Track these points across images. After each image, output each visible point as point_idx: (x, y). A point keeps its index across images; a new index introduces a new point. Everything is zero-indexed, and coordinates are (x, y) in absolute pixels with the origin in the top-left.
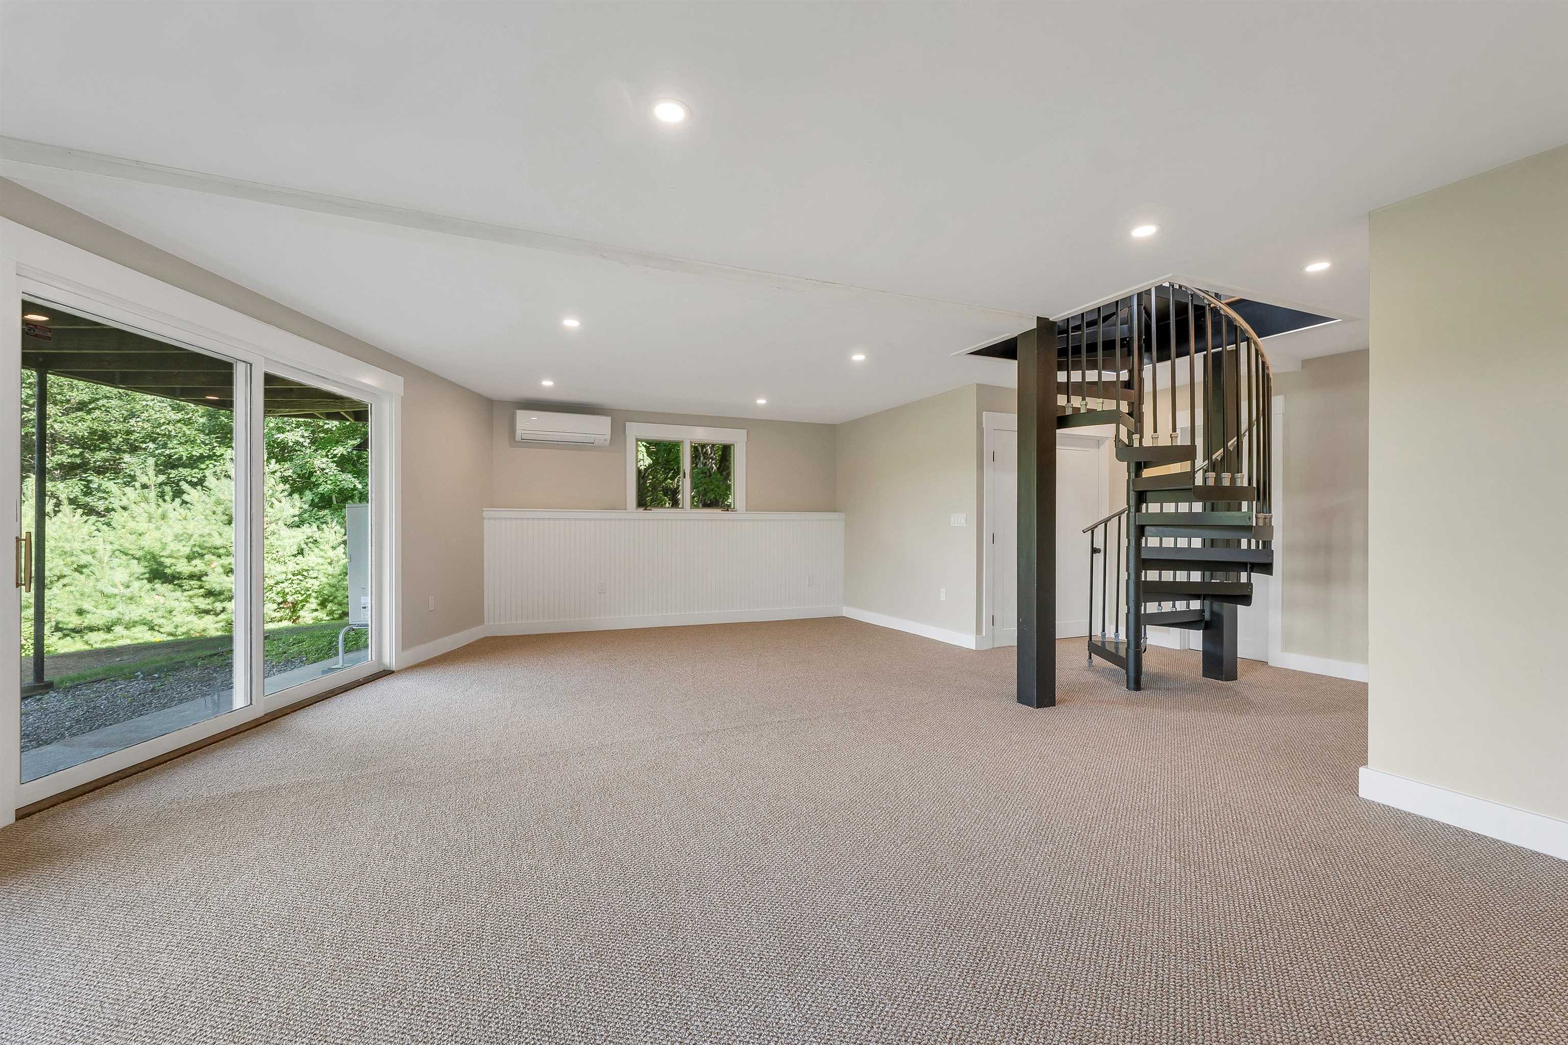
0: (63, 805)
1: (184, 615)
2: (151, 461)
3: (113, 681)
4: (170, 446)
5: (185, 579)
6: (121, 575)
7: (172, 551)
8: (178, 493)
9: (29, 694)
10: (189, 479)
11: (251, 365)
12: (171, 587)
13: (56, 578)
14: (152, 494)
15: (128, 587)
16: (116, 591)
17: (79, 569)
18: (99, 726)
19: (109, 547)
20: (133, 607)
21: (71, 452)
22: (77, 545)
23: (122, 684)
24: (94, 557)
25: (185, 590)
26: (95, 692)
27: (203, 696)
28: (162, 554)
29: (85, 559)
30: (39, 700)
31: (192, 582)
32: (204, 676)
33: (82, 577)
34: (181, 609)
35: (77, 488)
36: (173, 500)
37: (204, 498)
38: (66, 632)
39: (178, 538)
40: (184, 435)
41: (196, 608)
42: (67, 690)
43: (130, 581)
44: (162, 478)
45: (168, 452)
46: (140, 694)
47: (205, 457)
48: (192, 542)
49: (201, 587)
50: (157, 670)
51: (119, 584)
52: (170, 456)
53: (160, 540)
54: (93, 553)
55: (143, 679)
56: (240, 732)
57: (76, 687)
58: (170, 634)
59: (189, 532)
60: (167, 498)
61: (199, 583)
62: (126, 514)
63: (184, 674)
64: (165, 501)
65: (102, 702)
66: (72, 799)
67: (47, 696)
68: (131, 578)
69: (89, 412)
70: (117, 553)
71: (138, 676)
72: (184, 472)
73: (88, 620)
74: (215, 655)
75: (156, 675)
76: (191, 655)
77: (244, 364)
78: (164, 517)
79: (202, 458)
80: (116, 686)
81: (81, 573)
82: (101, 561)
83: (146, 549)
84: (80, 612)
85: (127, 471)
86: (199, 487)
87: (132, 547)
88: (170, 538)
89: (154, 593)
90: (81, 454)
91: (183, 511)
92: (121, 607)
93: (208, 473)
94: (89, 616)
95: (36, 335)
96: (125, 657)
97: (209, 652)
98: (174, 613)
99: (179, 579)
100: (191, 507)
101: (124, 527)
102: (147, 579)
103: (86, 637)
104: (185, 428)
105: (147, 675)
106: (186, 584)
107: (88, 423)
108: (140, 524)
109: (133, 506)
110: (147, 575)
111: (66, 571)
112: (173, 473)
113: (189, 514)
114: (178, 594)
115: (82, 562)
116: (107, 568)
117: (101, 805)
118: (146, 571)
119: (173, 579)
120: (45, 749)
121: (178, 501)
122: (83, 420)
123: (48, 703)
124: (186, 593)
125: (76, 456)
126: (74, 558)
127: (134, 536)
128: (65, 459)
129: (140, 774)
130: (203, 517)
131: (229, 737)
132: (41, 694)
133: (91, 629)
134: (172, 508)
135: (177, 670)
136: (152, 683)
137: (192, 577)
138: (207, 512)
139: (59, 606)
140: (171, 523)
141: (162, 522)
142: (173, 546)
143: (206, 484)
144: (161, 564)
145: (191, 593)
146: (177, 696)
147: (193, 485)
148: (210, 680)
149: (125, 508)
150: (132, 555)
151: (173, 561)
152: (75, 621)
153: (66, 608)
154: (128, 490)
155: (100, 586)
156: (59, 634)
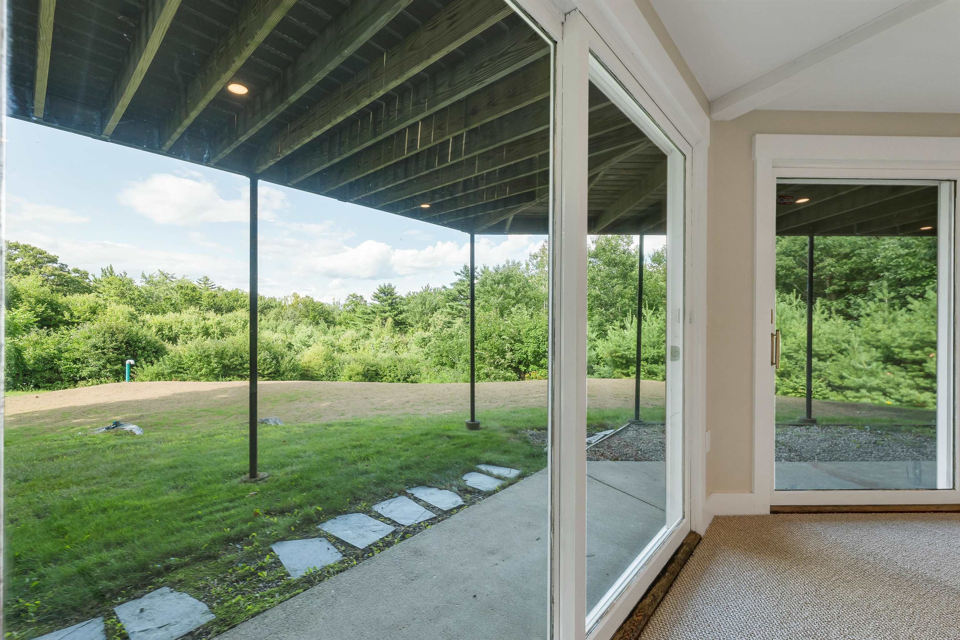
0: (797, 515)
1: (908, 389)
2: (885, 284)
3: (851, 428)
4: (899, 272)
5: (909, 363)
6: (865, 357)
7: (900, 343)
8: (905, 304)
9: (803, 424)
10: (913, 293)
11: (955, 181)
12: (898, 368)
13: (828, 356)
14: (886, 305)
15: (869, 365)
16: (862, 367)
17: (841, 352)
18: (836, 459)
19: (858, 339)
20: (873, 378)
21: (840, 283)
22: (839, 337)
23: (856, 431)
24: (849, 345)
25: (909, 371)
26: (839, 433)
27: (912, 459)
28: (892, 345)
29: (845, 346)
30: (808, 429)
31: (914, 366)
32: (916, 443)
33: (842, 356)
34: (906, 384)
35: (843, 305)
36: (901, 309)
37: (924, 306)
38: (834, 388)
39: (903, 334)
40: (910, 263)
41: (918, 384)
42: (823, 427)
43: (871, 362)
44: (893, 294)
45: (898, 277)
46: (866, 443)
47: (926, 277)
48: (914, 338)
49: (921, 370)
50: (881, 428)
51: (864, 363)
52: (900, 279)
53: (890, 336)
54: (849, 342)
55: (870, 432)
56: (942, 512)
57: (828, 426)
58: (897, 400)
59: (912, 330)
60: (896, 307)
61: (920, 367)
62: (869, 319)
63: (899, 436)
64: (894, 309)
65: (841, 441)
66: (803, 513)
67: (812, 428)
68: (872, 360)
69: (850, 258)
70: (863, 343)
71: (867, 429)
72: (909, 289)
73: (846, 383)
74: (927, 426)
75: (879, 432)
76: (908, 421)
77: (948, 183)
78: (894, 320)
79: (924, 278)
80: (852, 432)
81: (842, 354)
82: (853, 348)
83: (882, 341)
84: (842, 378)
85: (871, 291)
86: (920, 299)
87: (873, 339)
88: (897, 335)
89: (886, 371)
90: (845, 284)
91: (907, 316)
92: (865, 378)
93: (927, 288)
94: (846, 380)
95: (784, 203)
96: (863, 412)
97: (921, 423)
98: (901, 386)
99: (904, 363)
100: (915, 313)
101: (867, 327)
102: (882, 361)
103: (844, 393)
104: (910, 259)
105: (873, 430)
106: (910, 367)
107: (850, 265)
108: (878, 325)
109: (874, 313)
110: (882, 359)
111: (834, 352)
112: (902, 290)
113: (912, 318)
114: (904, 374)
115: (843, 347)
116: (857, 352)
117: (818, 528)
118: (881, 355)
119: (899, 362)
120: (803, 464)
121: (904, 309)
122: (846, 264)
123: (811, 432)
124: (910, 374)
125: (842, 285)
126: (838, 345)
127: (874, 333)
128: (836, 287)
129: (850, 514)
130: (923, 320)
131: (930, 512)
132: (809, 425)
133: (849, 388)
134: (902, 315)
135: (895, 431)
136: (875, 437)
137: (914, 362)
138: (927, 316)
139: (830, 372)
140: (899, 324)
141: (892, 324)
142: (900, 340)
143: (926, 296)
144: (893, 352)
145: (914, 374)
146: (892, 453)
147: (915, 297)
148: (921, 447)
149: (868, 315)
150: (873, 345)
151: (900, 350)
152: (838, 382)
153: (834, 373)
154: (870, 303)
155: (853, 362)
156: (830, 388)
